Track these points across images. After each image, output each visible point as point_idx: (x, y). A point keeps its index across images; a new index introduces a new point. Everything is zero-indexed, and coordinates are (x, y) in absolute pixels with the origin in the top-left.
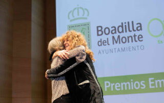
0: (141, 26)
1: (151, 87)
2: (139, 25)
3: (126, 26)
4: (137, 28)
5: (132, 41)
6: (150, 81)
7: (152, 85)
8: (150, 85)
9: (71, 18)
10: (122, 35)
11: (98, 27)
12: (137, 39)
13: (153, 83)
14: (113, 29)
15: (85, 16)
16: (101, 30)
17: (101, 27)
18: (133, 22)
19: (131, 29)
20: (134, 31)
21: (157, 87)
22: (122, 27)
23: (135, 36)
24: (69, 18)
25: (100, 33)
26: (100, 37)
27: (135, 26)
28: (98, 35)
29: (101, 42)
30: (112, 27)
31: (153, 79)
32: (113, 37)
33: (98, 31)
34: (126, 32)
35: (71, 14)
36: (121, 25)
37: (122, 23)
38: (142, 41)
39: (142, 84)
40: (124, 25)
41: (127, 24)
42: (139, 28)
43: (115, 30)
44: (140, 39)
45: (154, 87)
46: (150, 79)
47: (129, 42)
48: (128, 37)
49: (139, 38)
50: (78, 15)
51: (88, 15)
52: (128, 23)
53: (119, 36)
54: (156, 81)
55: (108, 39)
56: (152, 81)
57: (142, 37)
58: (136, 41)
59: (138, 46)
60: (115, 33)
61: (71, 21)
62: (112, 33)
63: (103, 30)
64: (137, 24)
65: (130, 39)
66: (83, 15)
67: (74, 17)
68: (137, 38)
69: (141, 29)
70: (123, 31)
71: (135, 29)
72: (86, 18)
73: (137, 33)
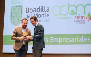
0: (49, 9)
1: (51, 42)
2: (48, 9)
3: (41, 8)
5: (44, 17)
6: (51, 39)
7: (52, 41)
8: (51, 40)
9: (13, 2)
10: (39, 13)
11: (27, 8)
12: (46, 16)
13: (52, 39)
14: (35, 9)
15: (21, 2)
16: (28, 10)
17: (28, 8)
18: (45, 7)
19: (44, 10)
20: (45, 11)
21: (54, 42)
22: (39, 9)
23: (45, 14)
25: (27, 11)
26: (27, 14)
27: (46, 9)
28: (26, 12)
29: (28, 16)
30: (34, 9)
31: (52, 37)
32: (34, 14)
33: (26, 10)
34: (41, 12)
35: (13, 0)
37: (39, 7)
38: (49, 17)
39: (47, 40)
40: (40, 8)
41: (42, 8)
42: (48, 10)
43: (35, 10)
44: (48, 16)
45: (52, 42)
46: (51, 38)
47: (42, 17)
48: (42, 15)
49: (47, 15)
51: (22, 2)
52: (43, 7)
53: (37, 14)
54: (54, 39)
55: (31, 15)
56: (52, 38)
57: (49, 15)
58: (46, 17)
59: (46, 20)
60: (35, 12)
62: (34, 12)
63: (29, 10)
64: (47, 8)
67: (14, 2)
69: (49, 11)
70: (39, 11)
71: (46, 10)
72: (21, 3)
73: (47, 13)
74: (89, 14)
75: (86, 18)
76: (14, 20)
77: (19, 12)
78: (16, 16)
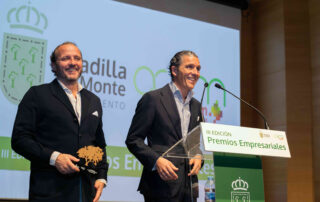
0: (125, 72)
2: (122, 70)
3: (103, 65)
4: (120, 73)
5: (110, 93)
6: (126, 159)
8: (126, 164)
9: (14, 21)
10: (96, 78)
12: (117, 91)
13: (130, 162)
14: (84, 64)
18: (114, 63)
19: (111, 73)
20: (115, 77)
21: (134, 169)
22: (98, 65)
23: (115, 85)
24: (9, 21)
27: (118, 71)
30: (83, 61)
31: (131, 156)
32: (82, 78)
34: (103, 74)
35: (13, 14)
36: (96, 61)
37: (99, 60)
38: (123, 95)
39: (115, 162)
40: (101, 62)
41: (106, 63)
42: (122, 75)
43: (87, 66)
44: (122, 92)
45: (130, 169)
46: (127, 156)
47: (104, 92)
48: (105, 85)
49: (119, 90)
50: (28, 20)
51: (45, 28)
52: (108, 62)
53: (91, 79)
54: (135, 161)
56: (129, 159)
57: (124, 90)
58: (115, 94)
59: (117, 102)
60: (87, 71)
61: (12, 26)
64: (121, 67)
65: (107, 87)
66: (37, 23)
67: (18, 20)
68: (117, 88)
69: (125, 77)
70: (98, 73)
71: (117, 74)
72: (41, 32)
73: (119, 82)
74: (216, 105)
75: (210, 115)
76: (13, 86)
77: (33, 61)
78: (23, 73)
